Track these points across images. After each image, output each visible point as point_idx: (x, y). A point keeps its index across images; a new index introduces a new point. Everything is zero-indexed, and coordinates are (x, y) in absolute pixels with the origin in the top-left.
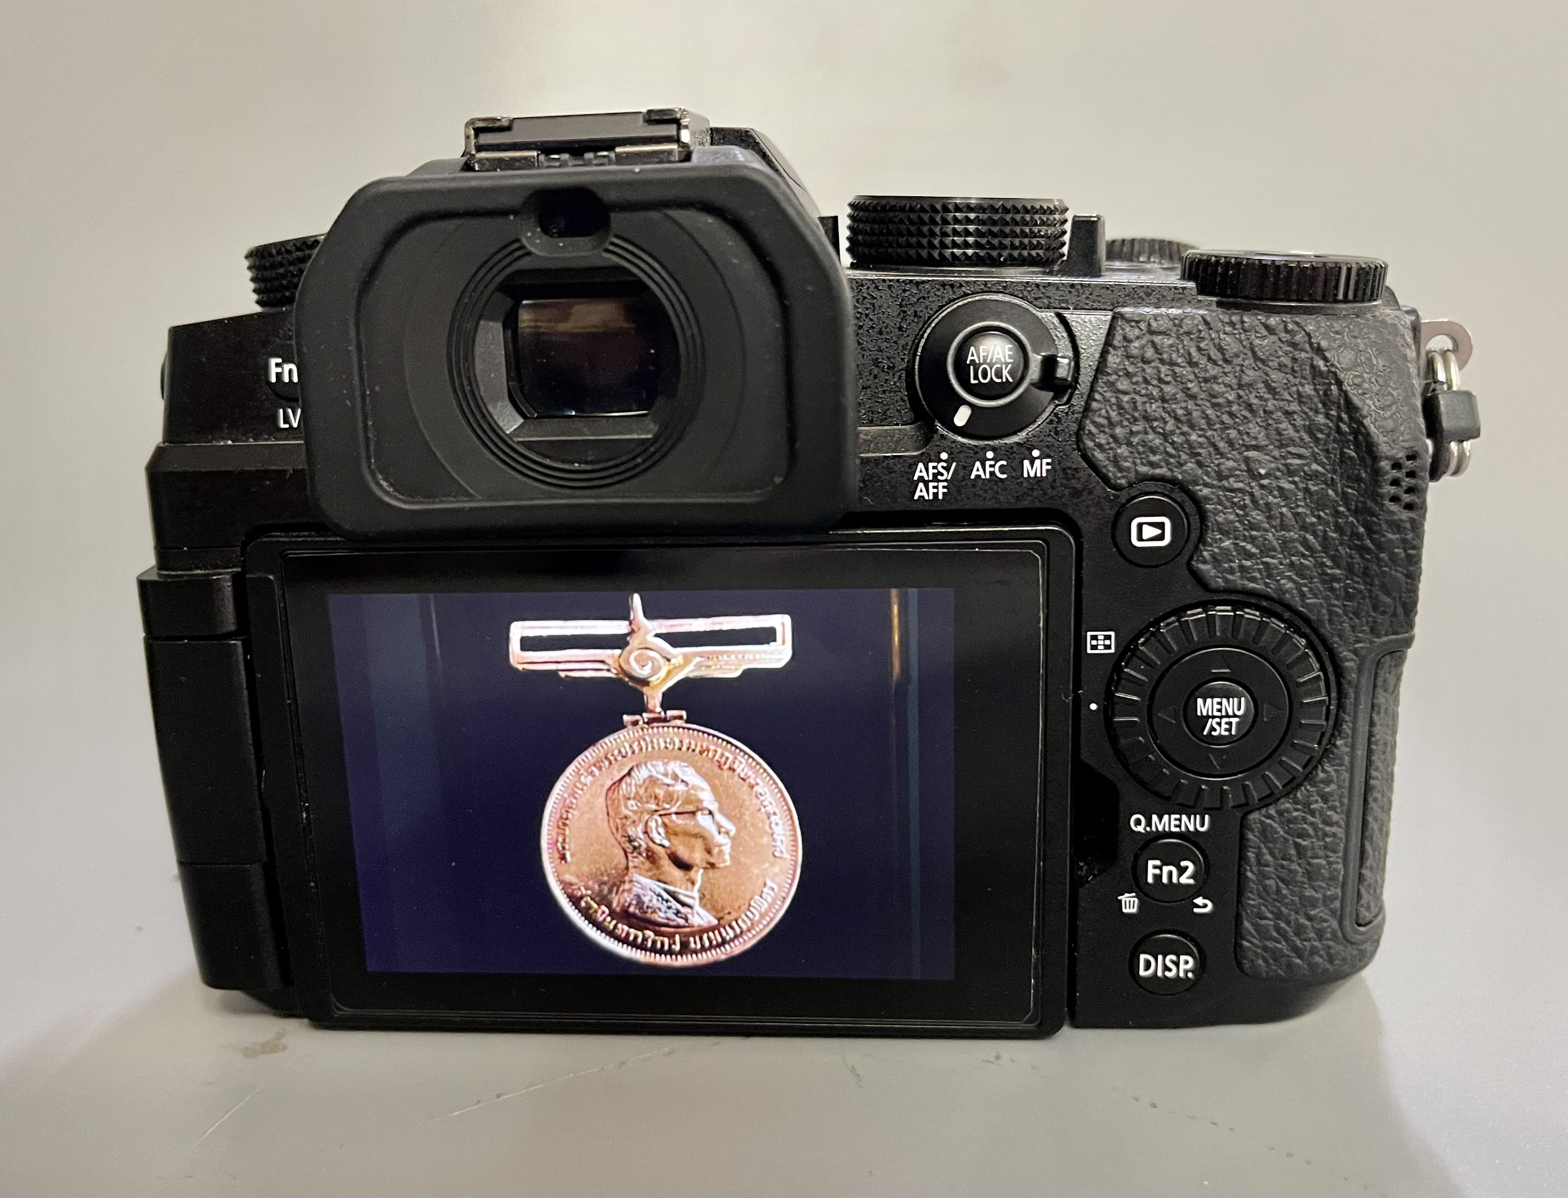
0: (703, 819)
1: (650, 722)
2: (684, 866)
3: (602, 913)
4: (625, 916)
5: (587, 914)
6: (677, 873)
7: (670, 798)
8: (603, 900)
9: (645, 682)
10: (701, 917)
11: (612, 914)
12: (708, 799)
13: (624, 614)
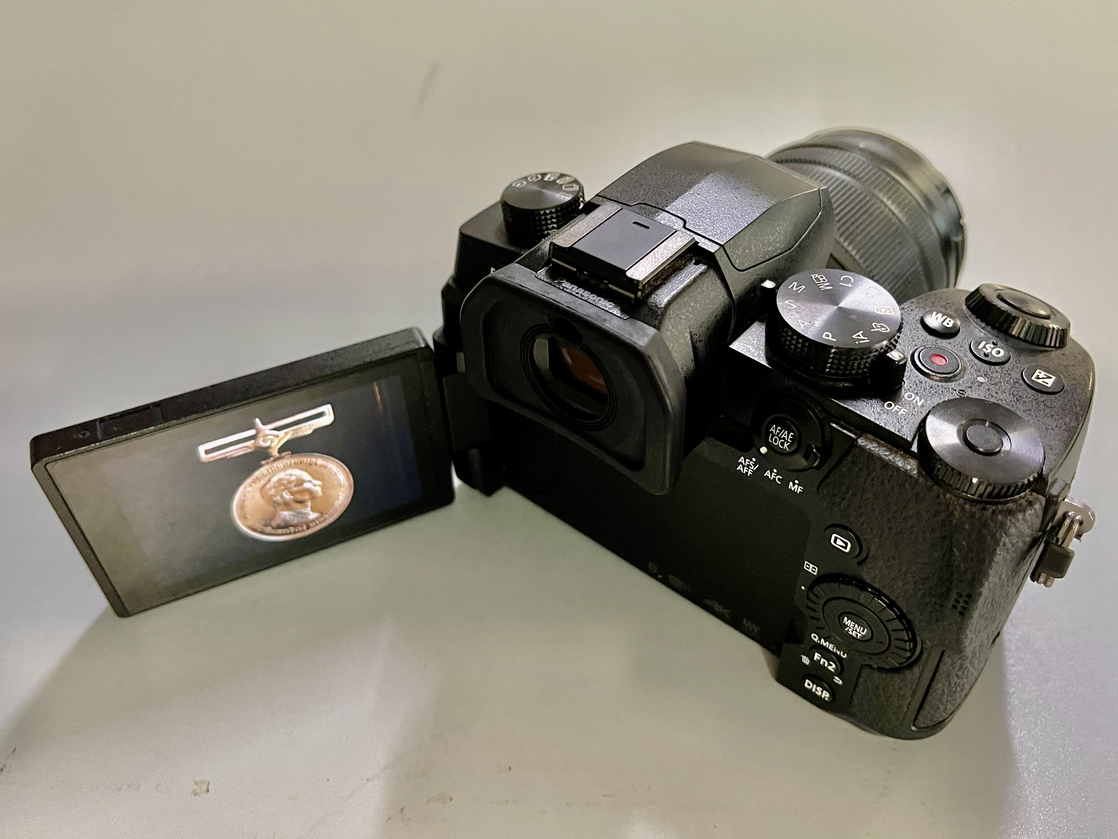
0: (307, 485)
1: (274, 461)
2: (301, 502)
3: (268, 529)
4: (279, 527)
5: (262, 532)
6: (298, 506)
7: (290, 482)
8: (266, 525)
9: (269, 447)
10: (313, 516)
11: (273, 528)
12: (306, 476)
13: (253, 426)
